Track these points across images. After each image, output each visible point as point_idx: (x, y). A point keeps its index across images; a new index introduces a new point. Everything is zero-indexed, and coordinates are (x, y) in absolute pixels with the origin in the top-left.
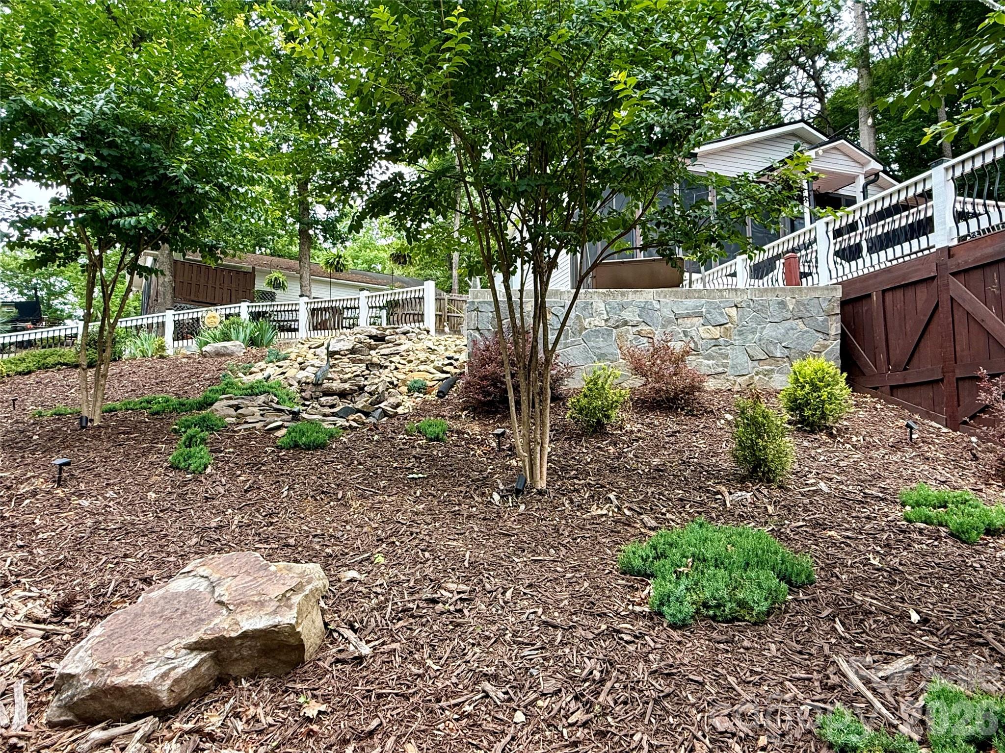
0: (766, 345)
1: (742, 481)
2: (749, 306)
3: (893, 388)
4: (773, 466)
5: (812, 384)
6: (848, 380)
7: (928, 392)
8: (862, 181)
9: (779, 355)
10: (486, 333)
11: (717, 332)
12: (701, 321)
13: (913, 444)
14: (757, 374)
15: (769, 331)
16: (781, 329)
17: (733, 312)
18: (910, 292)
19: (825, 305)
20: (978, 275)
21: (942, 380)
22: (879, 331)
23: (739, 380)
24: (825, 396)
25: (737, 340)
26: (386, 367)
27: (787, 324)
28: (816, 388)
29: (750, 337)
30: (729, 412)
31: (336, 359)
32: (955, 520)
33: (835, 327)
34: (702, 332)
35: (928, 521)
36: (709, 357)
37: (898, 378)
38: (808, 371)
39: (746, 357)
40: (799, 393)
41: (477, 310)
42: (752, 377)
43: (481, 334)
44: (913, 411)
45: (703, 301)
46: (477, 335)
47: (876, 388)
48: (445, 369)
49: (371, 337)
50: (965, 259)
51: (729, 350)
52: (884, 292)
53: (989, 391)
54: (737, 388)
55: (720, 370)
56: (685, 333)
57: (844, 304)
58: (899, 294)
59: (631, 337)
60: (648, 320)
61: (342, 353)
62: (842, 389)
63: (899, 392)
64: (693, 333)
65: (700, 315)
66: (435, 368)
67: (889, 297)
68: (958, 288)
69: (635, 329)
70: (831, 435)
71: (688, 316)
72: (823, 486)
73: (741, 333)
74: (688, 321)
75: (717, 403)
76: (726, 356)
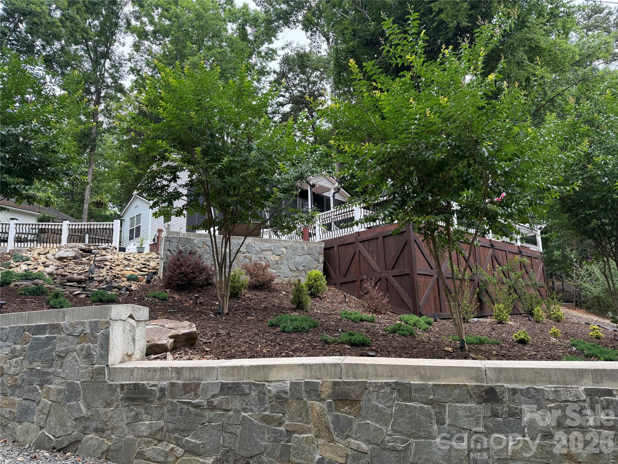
0: (296, 264)
1: (295, 310)
2: (290, 248)
3: (341, 284)
4: (304, 304)
5: (315, 279)
6: (326, 278)
7: (351, 285)
8: (333, 191)
9: (301, 269)
10: (174, 252)
11: (277, 258)
12: (271, 253)
13: (346, 302)
14: (292, 277)
15: (298, 259)
16: (302, 258)
17: (284, 250)
18: (347, 247)
19: (318, 250)
20: (366, 243)
21: (356, 281)
22: (337, 261)
23: (286, 279)
24: (318, 284)
25: (285, 262)
26: (103, 268)
27: (304, 256)
28: (316, 281)
29: (290, 261)
30: (284, 291)
31: (64, 262)
32: (353, 317)
33: (322, 259)
34: (272, 258)
35: (346, 318)
36: (274, 269)
37: (343, 280)
38: (313, 274)
39: (289, 270)
40: (310, 282)
41: (170, 241)
42: (290, 278)
43: (171, 253)
44: (347, 293)
45: (273, 244)
46: (169, 253)
47: (335, 284)
48: (143, 269)
49: (81, 250)
50: (363, 237)
51: (282, 266)
52: (339, 246)
53: (366, 283)
54: (284, 282)
55: (278, 274)
56: (265, 258)
57: (325, 249)
58: (344, 247)
59: (242, 258)
60: (249, 251)
61: (69, 258)
62: (324, 282)
63: (343, 285)
64: (268, 258)
65: (271, 250)
66: (137, 269)
67: (340, 248)
68: (361, 247)
69: (244, 255)
70: (320, 299)
71: (266, 250)
72: (319, 311)
73: (287, 259)
74: (266, 253)
75: (278, 287)
76: (281, 269)
